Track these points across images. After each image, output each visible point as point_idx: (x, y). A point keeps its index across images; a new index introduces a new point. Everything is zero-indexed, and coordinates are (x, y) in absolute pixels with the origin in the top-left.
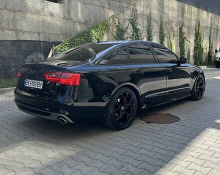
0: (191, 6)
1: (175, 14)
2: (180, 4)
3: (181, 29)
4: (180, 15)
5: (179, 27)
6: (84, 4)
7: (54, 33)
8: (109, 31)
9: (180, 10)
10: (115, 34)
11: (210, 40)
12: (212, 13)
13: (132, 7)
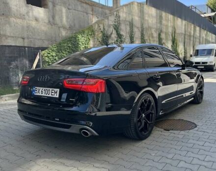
0: (167, 14)
1: (154, 21)
2: (158, 11)
3: (159, 35)
4: (158, 22)
5: (158, 33)
6: (69, 9)
7: (39, 38)
8: (94, 36)
9: (158, 17)
10: (100, 40)
11: (184, 46)
12: (185, 20)
13: (115, 13)
